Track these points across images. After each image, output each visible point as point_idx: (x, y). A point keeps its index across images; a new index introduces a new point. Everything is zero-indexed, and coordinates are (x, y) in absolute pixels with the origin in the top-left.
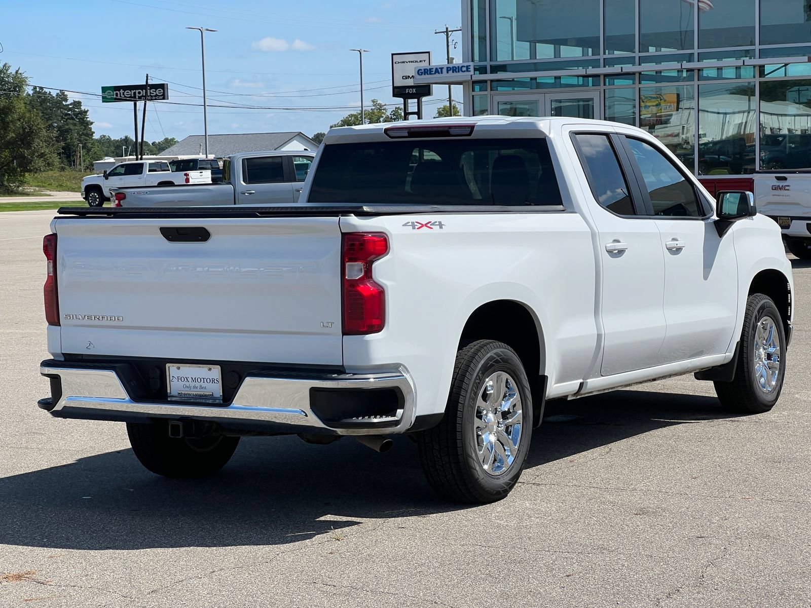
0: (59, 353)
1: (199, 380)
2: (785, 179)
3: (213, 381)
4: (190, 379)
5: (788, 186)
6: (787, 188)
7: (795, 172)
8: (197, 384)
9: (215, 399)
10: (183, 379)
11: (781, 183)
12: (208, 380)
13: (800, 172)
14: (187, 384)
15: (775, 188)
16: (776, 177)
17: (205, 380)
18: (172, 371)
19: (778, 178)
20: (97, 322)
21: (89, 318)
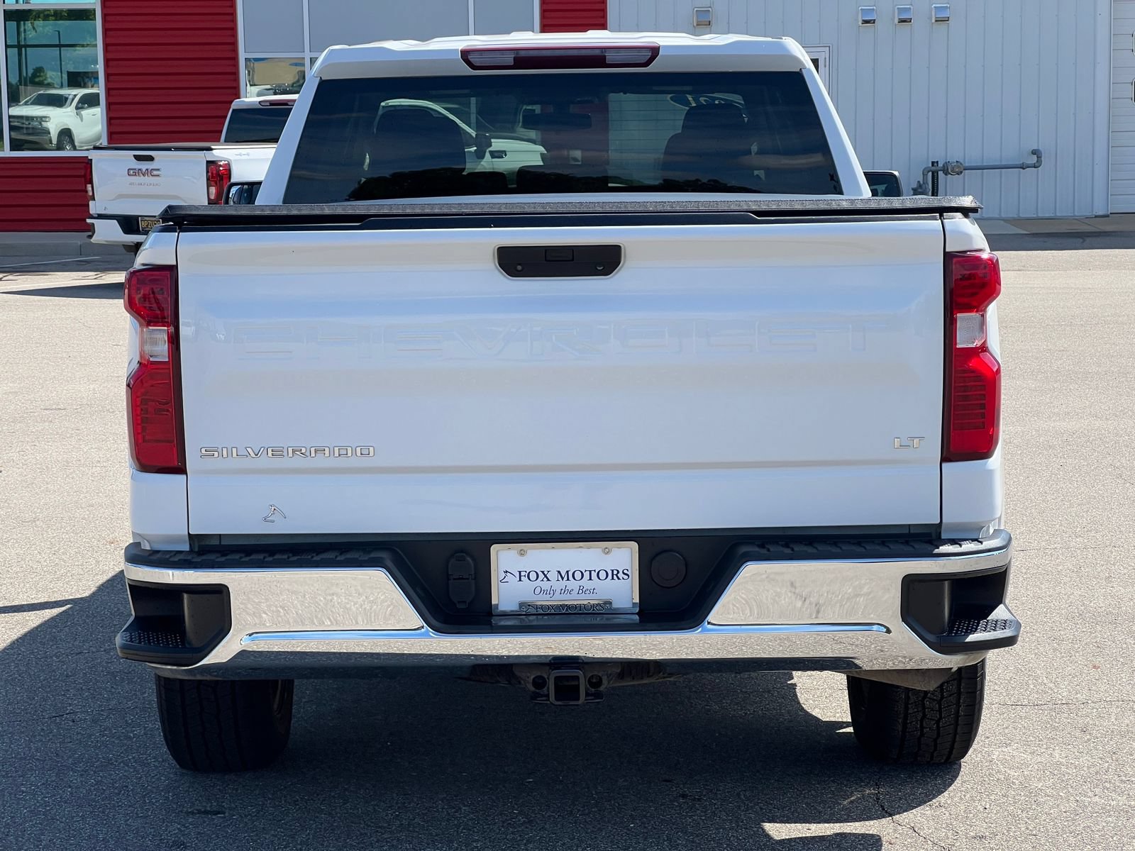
0: (184, 536)
1: (578, 575)
2: (151, 159)
3: (615, 575)
4: (553, 575)
5: (158, 170)
6: (155, 173)
7: (169, 149)
8: (572, 584)
9: (617, 612)
10: (533, 576)
11: (144, 166)
12: (603, 575)
13: (177, 149)
14: (546, 585)
15: (136, 172)
16: (134, 156)
17: (594, 575)
18: (503, 559)
19: (138, 158)
20: (299, 462)
21: (278, 453)
